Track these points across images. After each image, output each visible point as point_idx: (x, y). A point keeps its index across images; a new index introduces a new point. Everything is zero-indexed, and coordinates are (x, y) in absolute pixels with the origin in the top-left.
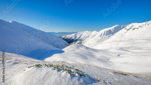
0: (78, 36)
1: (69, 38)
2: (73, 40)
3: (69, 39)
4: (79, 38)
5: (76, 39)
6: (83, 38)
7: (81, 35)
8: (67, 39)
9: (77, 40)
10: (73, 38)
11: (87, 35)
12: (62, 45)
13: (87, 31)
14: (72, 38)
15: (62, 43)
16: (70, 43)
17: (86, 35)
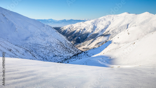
0: (100, 27)
1: (78, 30)
2: (88, 34)
3: (78, 33)
4: (102, 31)
5: (96, 32)
6: (113, 31)
7: (110, 23)
8: (74, 32)
9: (97, 34)
10: (89, 30)
11: (125, 23)
12: (51, 46)
13: (125, 14)
14: (84, 29)
15: (52, 40)
16: (80, 43)
17: (122, 22)
